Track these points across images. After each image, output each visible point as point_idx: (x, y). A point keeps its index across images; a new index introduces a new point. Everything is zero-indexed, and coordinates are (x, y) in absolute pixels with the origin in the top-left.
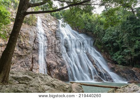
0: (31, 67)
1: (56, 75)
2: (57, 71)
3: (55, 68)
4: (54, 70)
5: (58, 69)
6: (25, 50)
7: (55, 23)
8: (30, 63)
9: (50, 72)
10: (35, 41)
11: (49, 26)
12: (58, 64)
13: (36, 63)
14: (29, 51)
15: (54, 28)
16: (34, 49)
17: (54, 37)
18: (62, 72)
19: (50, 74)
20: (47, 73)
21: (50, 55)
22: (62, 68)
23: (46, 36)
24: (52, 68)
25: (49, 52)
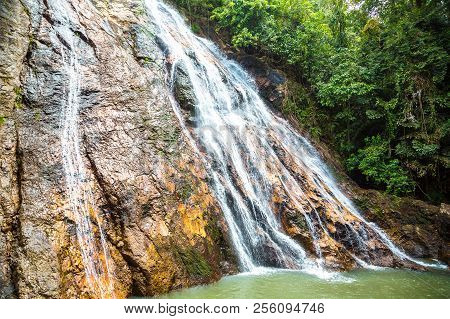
0: (11, 210)
1: (157, 250)
2: (163, 230)
4: (148, 224)
5: (163, 218)
8: (6, 182)
9: (124, 236)
10: (29, 55)
12: (162, 189)
13: (45, 186)
17: (127, 54)
18: (185, 231)
19: (125, 243)
20: (109, 238)
21: (116, 138)
22: (182, 209)
23: (90, 43)
24: (136, 210)
25: (109, 122)
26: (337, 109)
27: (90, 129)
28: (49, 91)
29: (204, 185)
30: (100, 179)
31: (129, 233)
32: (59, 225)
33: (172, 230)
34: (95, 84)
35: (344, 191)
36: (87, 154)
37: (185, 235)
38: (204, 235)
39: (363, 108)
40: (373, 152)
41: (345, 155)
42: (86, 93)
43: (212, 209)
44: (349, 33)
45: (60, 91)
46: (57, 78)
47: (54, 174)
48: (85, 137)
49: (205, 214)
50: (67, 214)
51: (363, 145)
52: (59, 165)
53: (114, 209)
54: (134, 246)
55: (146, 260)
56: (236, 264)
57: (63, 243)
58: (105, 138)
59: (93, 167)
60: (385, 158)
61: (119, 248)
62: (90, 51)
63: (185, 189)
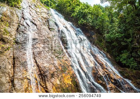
0: (11, 76)
1: (56, 88)
2: (58, 82)
3: (53, 75)
5: (58, 78)
7: (45, 10)
8: (10, 67)
9: (45, 84)
10: (18, 29)
11: (38, 12)
12: (57, 69)
13: (21, 68)
15: (45, 16)
16: (17, 42)
17: (46, 28)
18: (65, 82)
19: (46, 86)
20: (41, 85)
21: (43, 53)
22: (64, 75)
23: (36, 25)
24: (49, 76)
25: (41, 48)
26: (112, 42)
28: (23, 39)
29: (70, 67)
30: (38, 66)
31: (47, 83)
32: (25, 80)
33: (61, 82)
34: (37, 37)
35: (116, 68)
36: (34, 58)
37: (65, 84)
38: (71, 83)
39: (120, 41)
40: (124, 55)
41: (116, 57)
42: (34, 39)
43: (73, 75)
44: (114, 18)
45: (26, 39)
46: (25, 35)
47: (24, 64)
48: (34, 53)
49: (71, 76)
50: (28, 77)
51: (121, 54)
52: (26, 62)
54: (49, 87)
57: (27, 86)
58: (40, 53)
59: (36, 62)
60: (129, 57)
61: (44, 88)
62: (35, 27)
63: (64, 69)
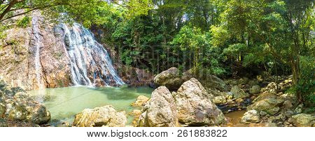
0: (27, 72)
1: (52, 80)
2: (54, 76)
3: (51, 72)
4: (51, 75)
5: (54, 73)
6: (21, 55)
8: (27, 68)
10: (30, 43)
12: (55, 67)
13: (32, 68)
14: (25, 56)
16: (30, 53)
18: (59, 76)
20: (43, 77)
22: (60, 71)
23: (42, 35)
24: (49, 72)
25: (45, 54)
27: (41, 56)
28: (33, 50)
29: (67, 66)
30: (42, 66)
31: (47, 76)
32: (34, 75)
33: (56, 76)
34: (43, 45)
38: (64, 77)
42: (41, 48)
43: (68, 71)
45: (35, 49)
47: (34, 66)
49: (66, 72)
53: (44, 72)
55: (49, 82)
56: (73, 84)
57: (34, 78)
58: (44, 57)
59: (41, 64)
61: (45, 79)
63: (60, 68)
